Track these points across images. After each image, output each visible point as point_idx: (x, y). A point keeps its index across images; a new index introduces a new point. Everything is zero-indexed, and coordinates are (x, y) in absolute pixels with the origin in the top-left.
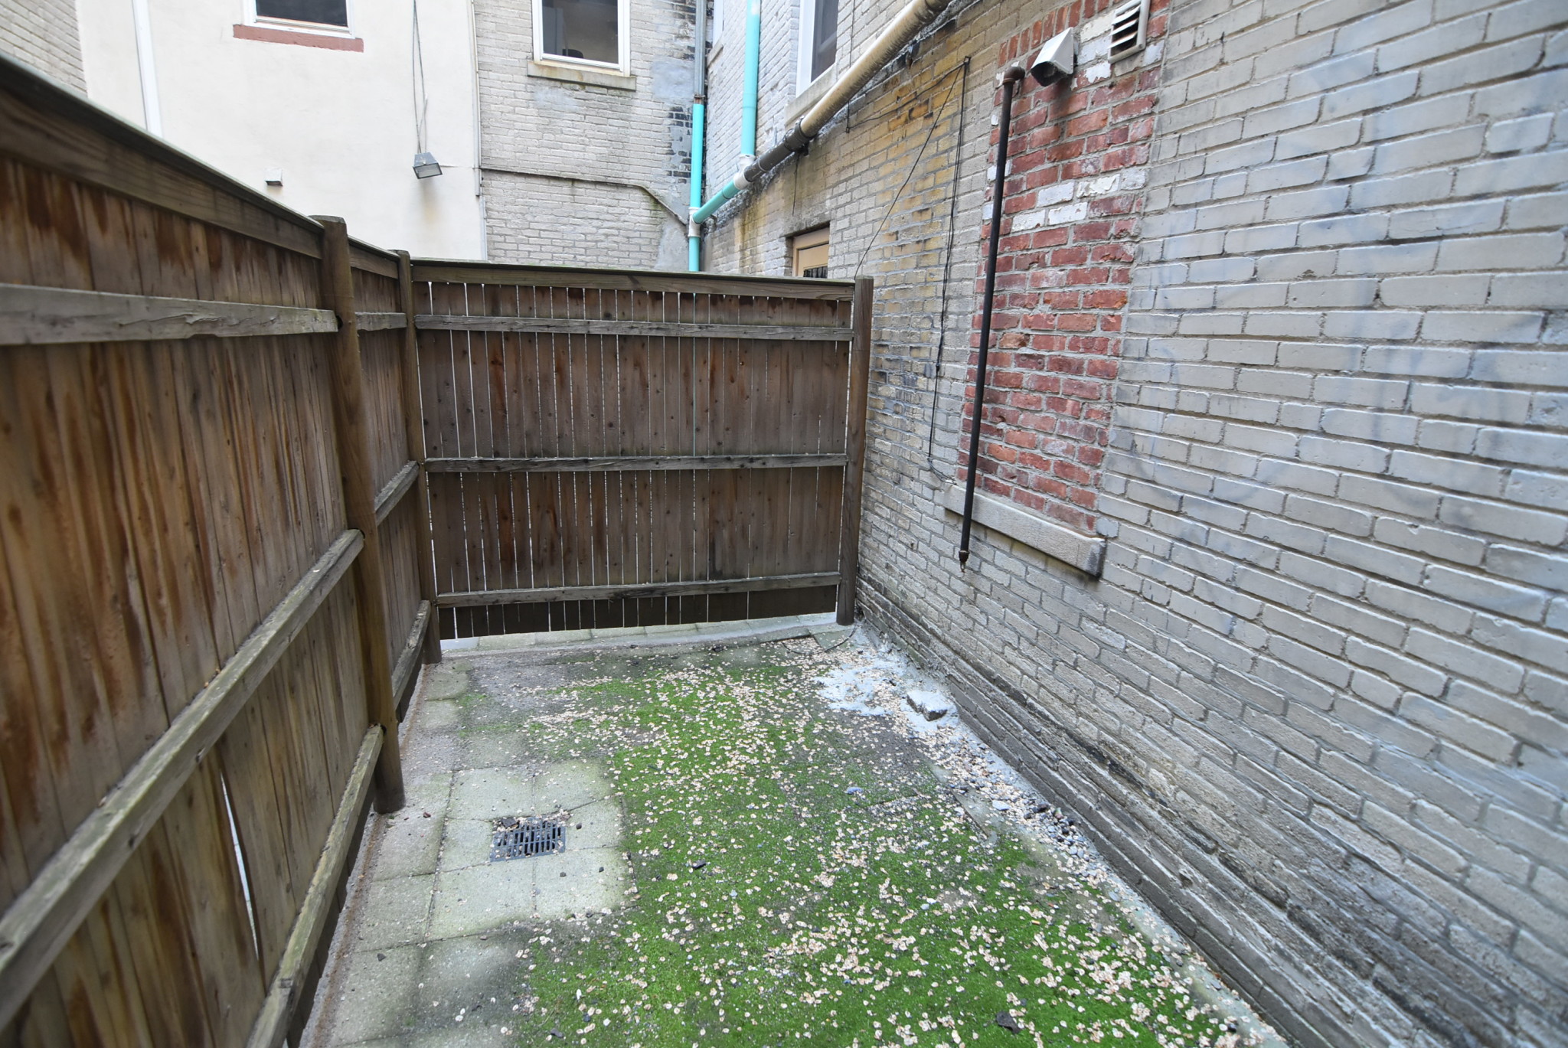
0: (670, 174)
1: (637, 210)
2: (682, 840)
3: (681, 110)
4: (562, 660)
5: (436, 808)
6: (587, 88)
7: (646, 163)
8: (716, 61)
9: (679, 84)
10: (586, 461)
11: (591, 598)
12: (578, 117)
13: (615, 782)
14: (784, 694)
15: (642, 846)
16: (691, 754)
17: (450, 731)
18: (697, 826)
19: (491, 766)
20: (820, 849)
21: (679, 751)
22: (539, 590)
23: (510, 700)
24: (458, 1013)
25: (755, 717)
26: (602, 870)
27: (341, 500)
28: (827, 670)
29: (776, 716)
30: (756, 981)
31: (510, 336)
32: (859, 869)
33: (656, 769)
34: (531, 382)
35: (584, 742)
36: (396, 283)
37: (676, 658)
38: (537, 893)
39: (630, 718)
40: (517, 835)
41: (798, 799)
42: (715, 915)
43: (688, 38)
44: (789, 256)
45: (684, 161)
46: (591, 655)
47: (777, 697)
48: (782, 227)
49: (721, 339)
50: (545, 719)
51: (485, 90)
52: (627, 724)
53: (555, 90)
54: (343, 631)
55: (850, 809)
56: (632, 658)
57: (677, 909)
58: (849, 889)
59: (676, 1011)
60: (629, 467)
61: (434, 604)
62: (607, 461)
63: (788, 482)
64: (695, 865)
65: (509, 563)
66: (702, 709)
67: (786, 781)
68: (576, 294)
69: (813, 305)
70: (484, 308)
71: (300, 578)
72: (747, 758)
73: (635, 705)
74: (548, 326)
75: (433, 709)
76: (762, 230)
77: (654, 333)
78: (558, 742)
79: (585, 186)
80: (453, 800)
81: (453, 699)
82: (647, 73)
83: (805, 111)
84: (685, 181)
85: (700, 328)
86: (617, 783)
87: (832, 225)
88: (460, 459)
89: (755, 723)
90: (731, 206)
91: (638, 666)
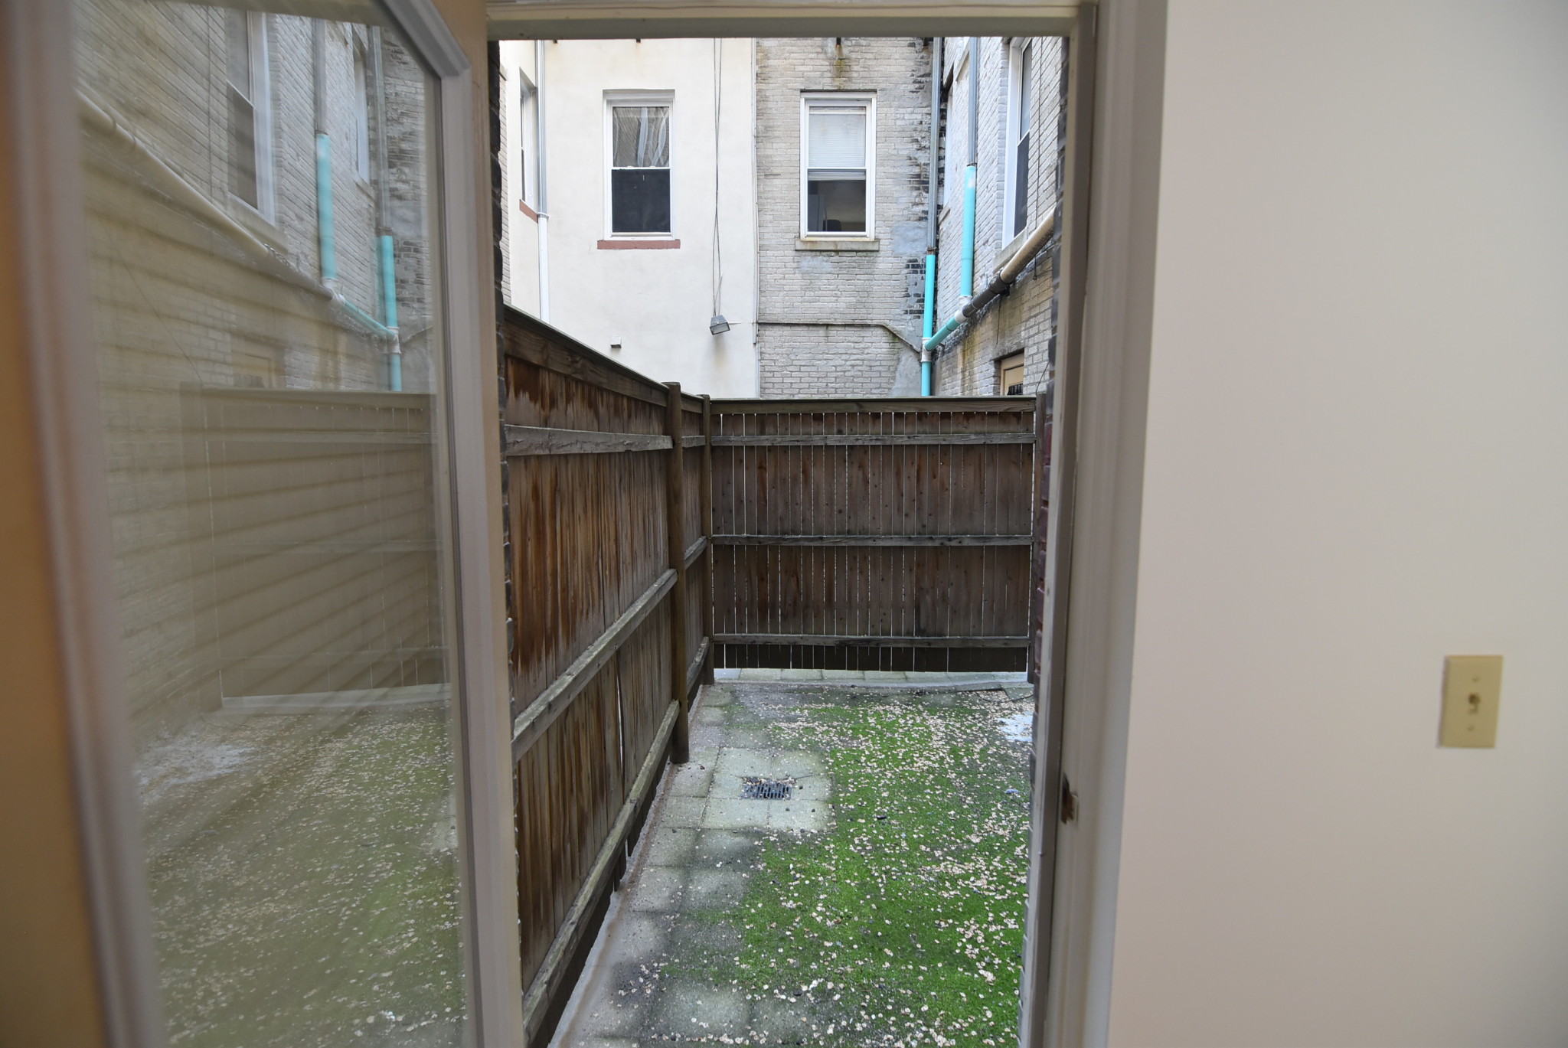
0: (906, 312)
1: (877, 344)
2: (872, 803)
3: (916, 261)
4: (799, 690)
5: (709, 765)
6: (840, 253)
7: (886, 306)
8: (946, 220)
9: (914, 241)
10: (822, 538)
11: (822, 644)
12: (832, 277)
13: (829, 766)
14: (969, 727)
15: (843, 802)
16: (887, 756)
17: (719, 725)
18: (884, 797)
19: (744, 747)
20: (975, 822)
21: (879, 753)
22: (784, 635)
23: (759, 711)
24: (718, 863)
25: (942, 738)
26: (813, 811)
27: (667, 550)
28: (1011, 714)
29: (959, 740)
30: (909, 880)
31: (772, 448)
32: (1003, 836)
33: (860, 762)
34: (784, 480)
35: (809, 741)
36: (700, 416)
37: (885, 697)
38: (770, 816)
39: (845, 730)
40: (759, 788)
41: (965, 792)
42: (888, 844)
43: (923, 204)
44: (997, 376)
45: (918, 301)
46: (821, 689)
47: (963, 728)
48: (991, 353)
49: (925, 446)
50: (783, 725)
51: (763, 265)
52: (842, 733)
53: (815, 258)
54: (664, 630)
55: (1006, 803)
56: (851, 694)
57: (862, 837)
58: (992, 846)
59: (853, 884)
60: (853, 543)
61: (711, 640)
62: (836, 538)
63: (982, 558)
64: (879, 816)
65: (764, 611)
66: (900, 730)
67: (958, 780)
68: (818, 418)
69: (1004, 417)
70: (755, 429)
71: (649, 587)
72: (930, 763)
73: (850, 723)
74: (798, 441)
75: (708, 711)
76: (977, 355)
77: (873, 443)
78: (791, 739)
79: (837, 328)
80: (719, 762)
81: (721, 707)
82: (888, 236)
83: (1003, 265)
84: (919, 317)
85: (909, 437)
86: (830, 767)
87: (1026, 351)
88: (734, 535)
89: (941, 743)
90: (955, 335)
91: (854, 699)
